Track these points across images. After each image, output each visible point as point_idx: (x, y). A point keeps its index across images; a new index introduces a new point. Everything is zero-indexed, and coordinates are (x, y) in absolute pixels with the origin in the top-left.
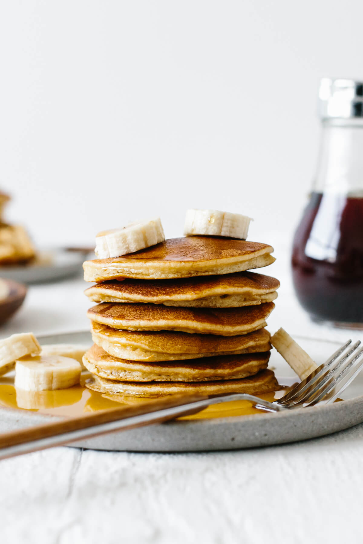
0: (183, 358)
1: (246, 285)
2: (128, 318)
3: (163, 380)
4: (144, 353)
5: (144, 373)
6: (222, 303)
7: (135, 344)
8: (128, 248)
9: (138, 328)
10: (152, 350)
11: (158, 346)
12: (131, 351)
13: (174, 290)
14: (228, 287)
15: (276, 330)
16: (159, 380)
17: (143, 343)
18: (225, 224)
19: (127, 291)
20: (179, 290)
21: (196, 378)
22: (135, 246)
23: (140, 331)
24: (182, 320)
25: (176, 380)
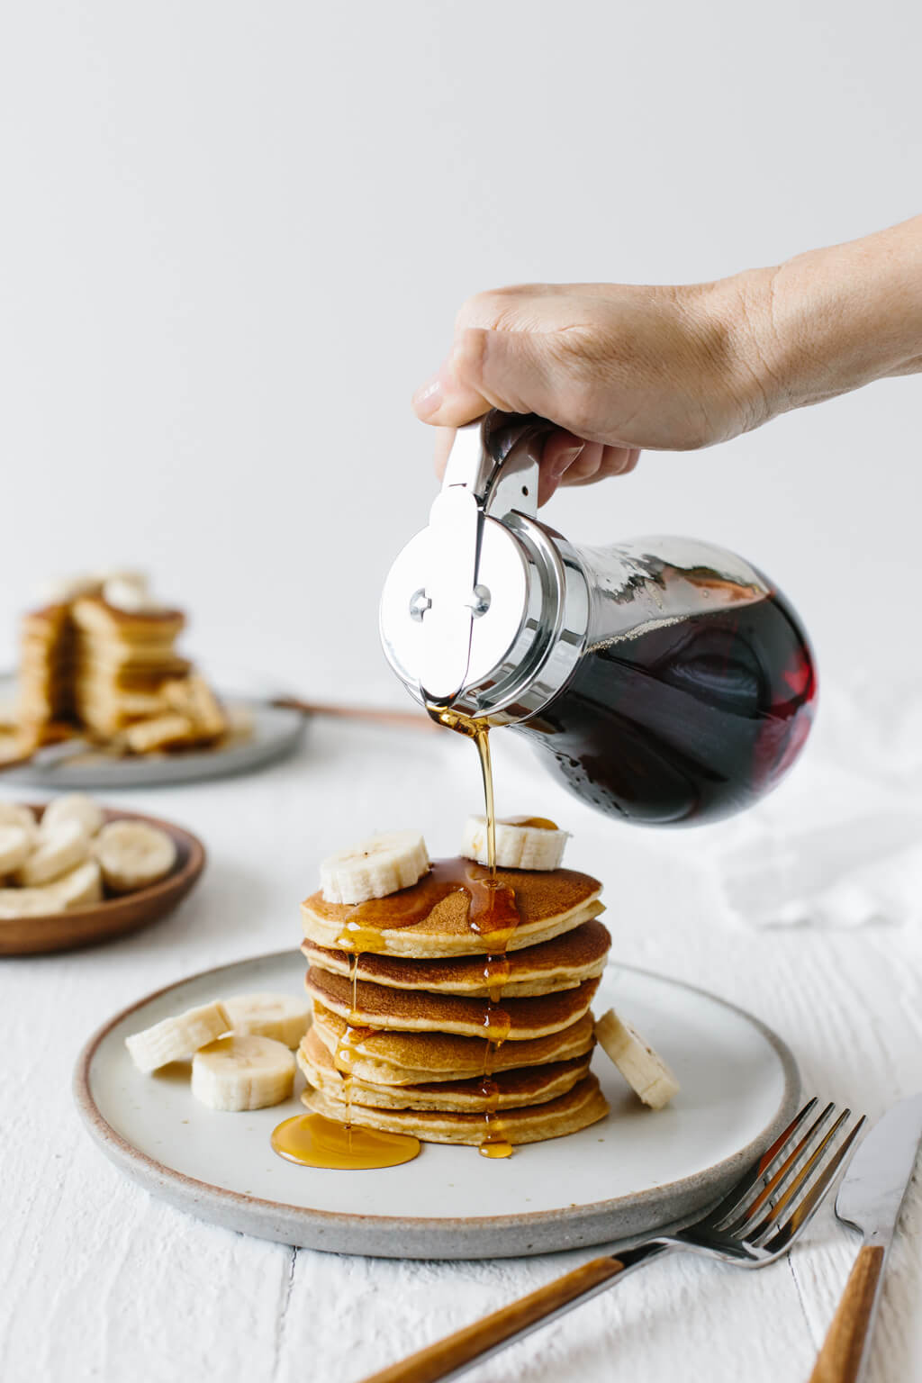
0: (455, 1078)
1: (557, 964)
2: (370, 1010)
3: (423, 1109)
4: (394, 1072)
5: (393, 1098)
6: (519, 990)
7: (380, 1057)
8: (371, 891)
9: (385, 1027)
10: (406, 1067)
11: (416, 1060)
12: (374, 1068)
13: (443, 972)
14: (528, 971)
15: (604, 1012)
16: (417, 1109)
17: (393, 1057)
18: (527, 851)
19: (369, 969)
20: (451, 973)
21: (475, 1108)
22: (381, 890)
23: (387, 1032)
24: (455, 1021)
25: (444, 1109)
